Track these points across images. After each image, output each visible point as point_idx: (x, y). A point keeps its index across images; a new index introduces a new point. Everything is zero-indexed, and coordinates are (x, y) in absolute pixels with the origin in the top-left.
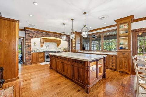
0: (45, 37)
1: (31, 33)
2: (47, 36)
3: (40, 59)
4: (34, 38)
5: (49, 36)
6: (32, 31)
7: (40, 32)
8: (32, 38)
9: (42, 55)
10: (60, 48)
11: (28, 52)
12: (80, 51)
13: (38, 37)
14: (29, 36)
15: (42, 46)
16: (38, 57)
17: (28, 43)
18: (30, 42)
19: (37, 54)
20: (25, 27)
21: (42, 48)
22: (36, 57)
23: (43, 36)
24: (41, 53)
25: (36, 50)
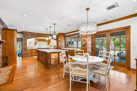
0: (37, 37)
1: (26, 35)
2: (39, 37)
3: (33, 54)
4: (29, 38)
5: (40, 37)
6: (27, 33)
7: (33, 34)
8: (28, 38)
9: (35, 51)
10: (51, 46)
11: (25, 48)
12: (64, 48)
13: (31, 38)
14: (25, 37)
15: (36, 44)
16: (32, 52)
17: (25, 42)
18: (26, 41)
19: (32, 50)
20: (22, 32)
21: (36, 46)
22: (30, 52)
23: (36, 37)
24: (34, 49)
25: (31, 47)
